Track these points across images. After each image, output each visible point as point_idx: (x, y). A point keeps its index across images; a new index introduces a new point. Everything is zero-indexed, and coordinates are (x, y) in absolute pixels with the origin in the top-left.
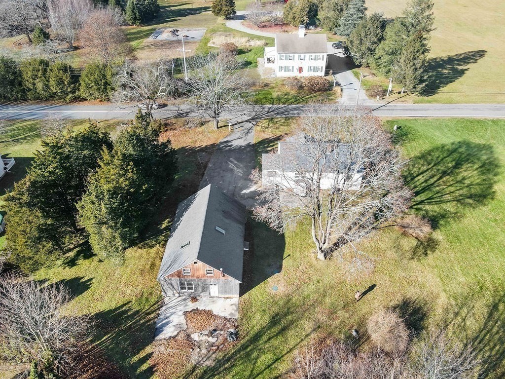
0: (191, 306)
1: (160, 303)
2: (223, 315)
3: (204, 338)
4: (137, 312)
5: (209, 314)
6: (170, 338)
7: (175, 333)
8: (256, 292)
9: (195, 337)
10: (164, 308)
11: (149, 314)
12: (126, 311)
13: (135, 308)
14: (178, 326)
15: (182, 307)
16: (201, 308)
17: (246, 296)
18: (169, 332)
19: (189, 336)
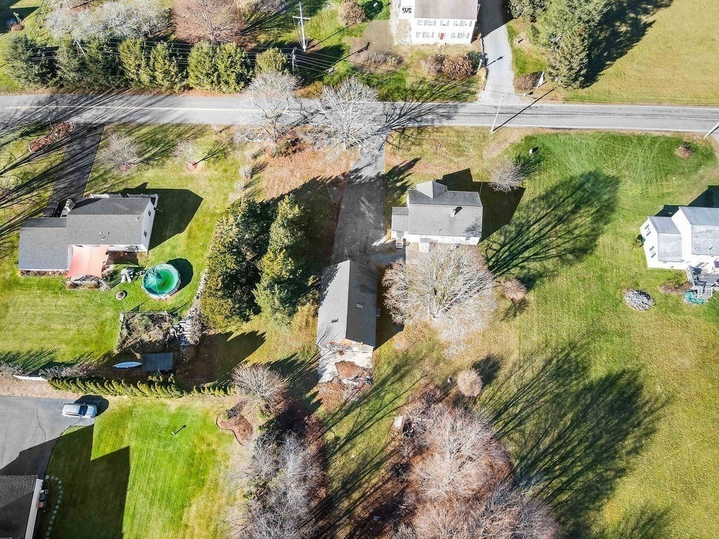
0: (339, 358)
1: (317, 356)
2: (361, 365)
3: (350, 382)
4: (303, 362)
5: (352, 365)
6: (328, 381)
7: (331, 379)
8: (384, 347)
9: (345, 381)
10: (321, 359)
11: (311, 364)
12: (295, 361)
13: (301, 358)
14: (333, 373)
15: (333, 359)
16: (346, 360)
17: (378, 350)
18: (326, 377)
19: (340, 380)
